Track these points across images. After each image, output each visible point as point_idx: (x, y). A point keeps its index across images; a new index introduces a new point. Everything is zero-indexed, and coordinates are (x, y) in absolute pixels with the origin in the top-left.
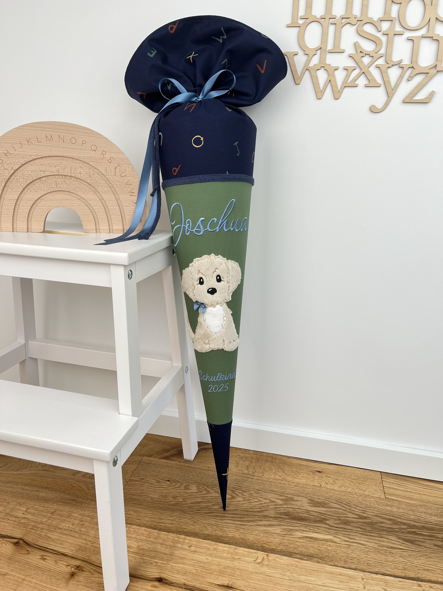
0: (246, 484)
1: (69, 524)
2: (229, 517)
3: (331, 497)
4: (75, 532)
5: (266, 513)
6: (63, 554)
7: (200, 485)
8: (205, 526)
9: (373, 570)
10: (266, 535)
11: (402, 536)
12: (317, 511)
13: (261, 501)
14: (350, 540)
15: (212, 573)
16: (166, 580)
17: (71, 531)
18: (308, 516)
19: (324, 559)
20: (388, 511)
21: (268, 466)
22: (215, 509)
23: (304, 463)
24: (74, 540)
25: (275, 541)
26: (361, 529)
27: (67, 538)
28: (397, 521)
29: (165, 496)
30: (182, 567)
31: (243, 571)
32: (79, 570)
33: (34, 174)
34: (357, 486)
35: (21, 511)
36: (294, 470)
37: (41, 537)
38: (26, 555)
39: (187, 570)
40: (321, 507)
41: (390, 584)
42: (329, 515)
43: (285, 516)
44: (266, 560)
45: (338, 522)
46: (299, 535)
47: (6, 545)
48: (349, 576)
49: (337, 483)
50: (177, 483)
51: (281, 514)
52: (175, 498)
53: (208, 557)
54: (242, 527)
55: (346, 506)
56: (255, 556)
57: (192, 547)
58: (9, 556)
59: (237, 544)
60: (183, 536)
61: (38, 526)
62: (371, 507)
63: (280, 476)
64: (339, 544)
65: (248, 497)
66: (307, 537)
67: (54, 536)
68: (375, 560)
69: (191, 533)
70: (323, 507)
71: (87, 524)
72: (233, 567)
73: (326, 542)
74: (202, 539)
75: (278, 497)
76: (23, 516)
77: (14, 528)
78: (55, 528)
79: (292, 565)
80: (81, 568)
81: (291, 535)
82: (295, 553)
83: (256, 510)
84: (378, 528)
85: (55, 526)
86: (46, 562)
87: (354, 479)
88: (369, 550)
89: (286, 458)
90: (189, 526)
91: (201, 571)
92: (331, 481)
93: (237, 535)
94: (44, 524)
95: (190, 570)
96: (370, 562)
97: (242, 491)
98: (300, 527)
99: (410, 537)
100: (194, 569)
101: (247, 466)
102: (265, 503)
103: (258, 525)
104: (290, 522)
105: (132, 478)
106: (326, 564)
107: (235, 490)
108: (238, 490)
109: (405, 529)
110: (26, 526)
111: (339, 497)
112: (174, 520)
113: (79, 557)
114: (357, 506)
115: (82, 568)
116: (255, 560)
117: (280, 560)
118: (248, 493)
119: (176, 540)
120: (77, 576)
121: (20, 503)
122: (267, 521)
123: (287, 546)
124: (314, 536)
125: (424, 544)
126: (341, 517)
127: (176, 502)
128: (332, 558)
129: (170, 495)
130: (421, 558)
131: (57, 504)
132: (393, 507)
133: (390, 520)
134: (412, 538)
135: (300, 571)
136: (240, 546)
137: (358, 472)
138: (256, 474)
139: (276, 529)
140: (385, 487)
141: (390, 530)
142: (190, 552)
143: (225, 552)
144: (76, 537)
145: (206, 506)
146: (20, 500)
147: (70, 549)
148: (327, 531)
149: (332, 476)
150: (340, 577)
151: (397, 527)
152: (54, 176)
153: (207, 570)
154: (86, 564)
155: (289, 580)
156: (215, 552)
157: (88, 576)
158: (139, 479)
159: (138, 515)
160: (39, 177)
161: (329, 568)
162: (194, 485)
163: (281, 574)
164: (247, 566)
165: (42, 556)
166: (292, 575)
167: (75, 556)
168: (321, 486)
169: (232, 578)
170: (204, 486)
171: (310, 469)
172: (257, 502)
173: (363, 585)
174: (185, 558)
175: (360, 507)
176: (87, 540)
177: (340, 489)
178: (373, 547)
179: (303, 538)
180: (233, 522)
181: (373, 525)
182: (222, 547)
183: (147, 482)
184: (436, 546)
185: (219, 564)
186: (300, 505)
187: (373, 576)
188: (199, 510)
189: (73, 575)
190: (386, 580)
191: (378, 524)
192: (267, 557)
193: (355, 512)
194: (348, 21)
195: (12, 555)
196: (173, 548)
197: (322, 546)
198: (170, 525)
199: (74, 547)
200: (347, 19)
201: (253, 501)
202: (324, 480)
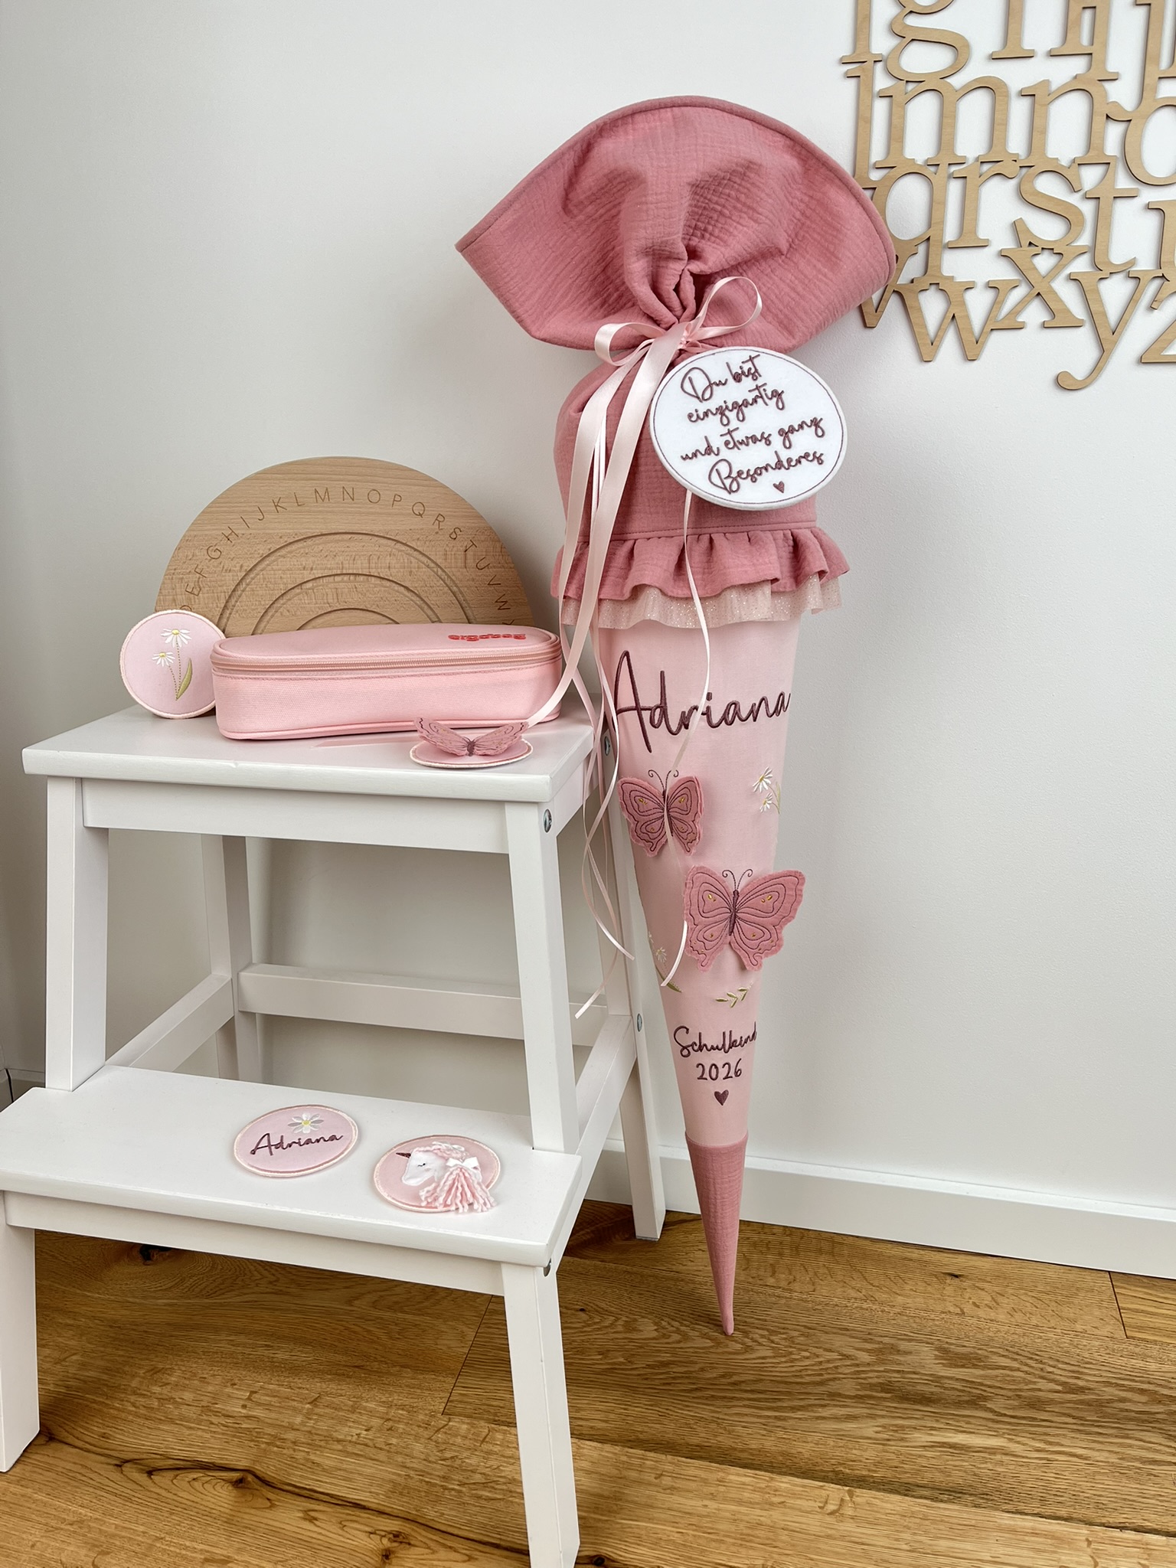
0: (776, 1313)
1: (358, 1428)
2: (744, 1399)
3: (992, 1339)
4: (375, 1447)
5: (834, 1387)
6: (357, 1506)
7: (663, 1320)
8: (690, 1424)
9: (1111, 1520)
10: (841, 1443)
12: (961, 1377)
13: (818, 1356)
14: (1049, 1446)
15: (722, 1541)
16: (613, 1561)
17: (366, 1445)
18: (939, 1390)
19: (991, 1498)
20: (1136, 1371)
21: (825, 1266)
22: (708, 1379)
23: (918, 1255)
24: (377, 1469)
25: (866, 1457)
26: (1074, 1417)
27: (358, 1464)
28: (1159, 1395)
29: (580, 1351)
30: (647, 1527)
31: (796, 1534)
32: (401, 1542)
33: (289, 576)
34: (1053, 1311)
35: (237, 1401)
36: (891, 1272)
37: (295, 1465)
38: (267, 1511)
39: (660, 1536)
40: (970, 1366)
41: (1155, 1553)
42: (990, 1387)
43: (882, 1391)
44: (850, 1505)
45: (1016, 1403)
46: (923, 1440)
47: (214, 1487)
48: (1052, 1536)
49: (1002, 1303)
50: (605, 1317)
51: (872, 1387)
52: (604, 1353)
53: (706, 1502)
54: (779, 1423)
55: (1030, 1362)
56: (822, 1497)
57: (665, 1478)
58: (227, 1514)
59: (775, 1468)
60: (641, 1452)
61: (285, 1437)
62: (1094, 1362)
63: (858, 1290)
64: (1023, 1457)
65: (786, 1347)
66: (943, 1445)
67: (328, 1459)
68: (1115, 1495)
69: (657, 1444)
70: (975, 1366)
71: (401, 1426)
72: (772, 1524)
73: (990, 1454)
74: (687, 1458)
75: (857, 1345)
76: (244, 1412)
77: (226, 1444)
78: (326, 1438)
79: (913, 1516)
80: (404, 1538)
81: (902, 1439)
82: (918, 1486)
83: (808, 1379)
84: (1116, 1414)
85: (325, 1434)
86: (319, 1527)
87: (1044, 1293)
88: (1096, 1469)
89: (872, 1244)
90: (649, 1425)
91: (694, 1536)
92: (988, 1300)
93: (770, 1444)
94: (298, 1430)
95: (669, 1536)
96: (1103, 1500)
98: (922, 1419)
100: (678, 1532)
101: (771, 1264)
102: (828, 1361)
103: (818, 1418)
104: (895, 1408)
106: (996, 1509)
107: (751, 1330)
108: (757, 1328)
110: (256, 1437)
111: (1011, 1339)
112: (612, 1412)
113: (395, 1511)
114: (1058, 1361)
115: (407, 1538)
116: (822, 1505)
117: (884, 1505)
118: (784, 1336)
119: (624, 1462)
120: (397, 1557)
121: (232, 1380)
122: (840, 1406)
123: (896, 1467)
124: (959, 1442)
126: (1020, 1390)
127: (609, 1364)
128: (1009, 1494)
129: (591, 1346)
131: (321, 1378)
132: (1149, 1360)
133: (1142, 1391)
135: (934, 1528)
136: (780, 1473)
137: (1051, 1274)
138: (797, 1286)
139: (864, 1426)
140: (1124, 1309)
141: (1145, 1417)
142: (662, 1491)
143: (747, 1489)
144: (381, 1462)
145: (685, 1373)
146: (231, 1371)
147: (370, 1492)
148: (990, 1427)
149: (987, 1286)
150: (1033, 1539)
151: (1161, 1410)
152: (332, 577)
153: (709, 1533)
154: (415, 1528)
155: (909, 1551)
156: (722, 1489)
157: (422, 1557)
160: (299, 582)
161: (1003, 1519)
162: (646, 1320)
163: (886, 1536)
164: (804, 1520)
165: (305, 1511)
166: (914, 1538)
167: (385, 1508)
168: (964, 1313)
169: (771, 1552)
170: (671, 1321)
171: (931, 1269)
172: (808, 1358)
173: (1092, 1557)
174: (652, 1507)
175: (1067, 1363)
176: (408, 1468)
177: (1012, 1320)
178: (1108, 1462)
179: (932, 1447)
180: (756, 1411)
181: (1103, 1406)
182: (738, 1475)
185: (736, 1518)
186: (916, 1364)
187: (1114, 1534)
188: (669, 1384)
189: (387, 1555)
190: (1147, 1544)
191: (1115, 1405)
192: (851, 1497)
193: (1052, 1376)
194: (997, 168)
195: (232, 1513)
196: (620, 1481)
197: (983, 1466)
198: (604, 1425)
199: (380, 1486)
200: (994, 164)
201: (799, 1357)
202: (967, 1296)
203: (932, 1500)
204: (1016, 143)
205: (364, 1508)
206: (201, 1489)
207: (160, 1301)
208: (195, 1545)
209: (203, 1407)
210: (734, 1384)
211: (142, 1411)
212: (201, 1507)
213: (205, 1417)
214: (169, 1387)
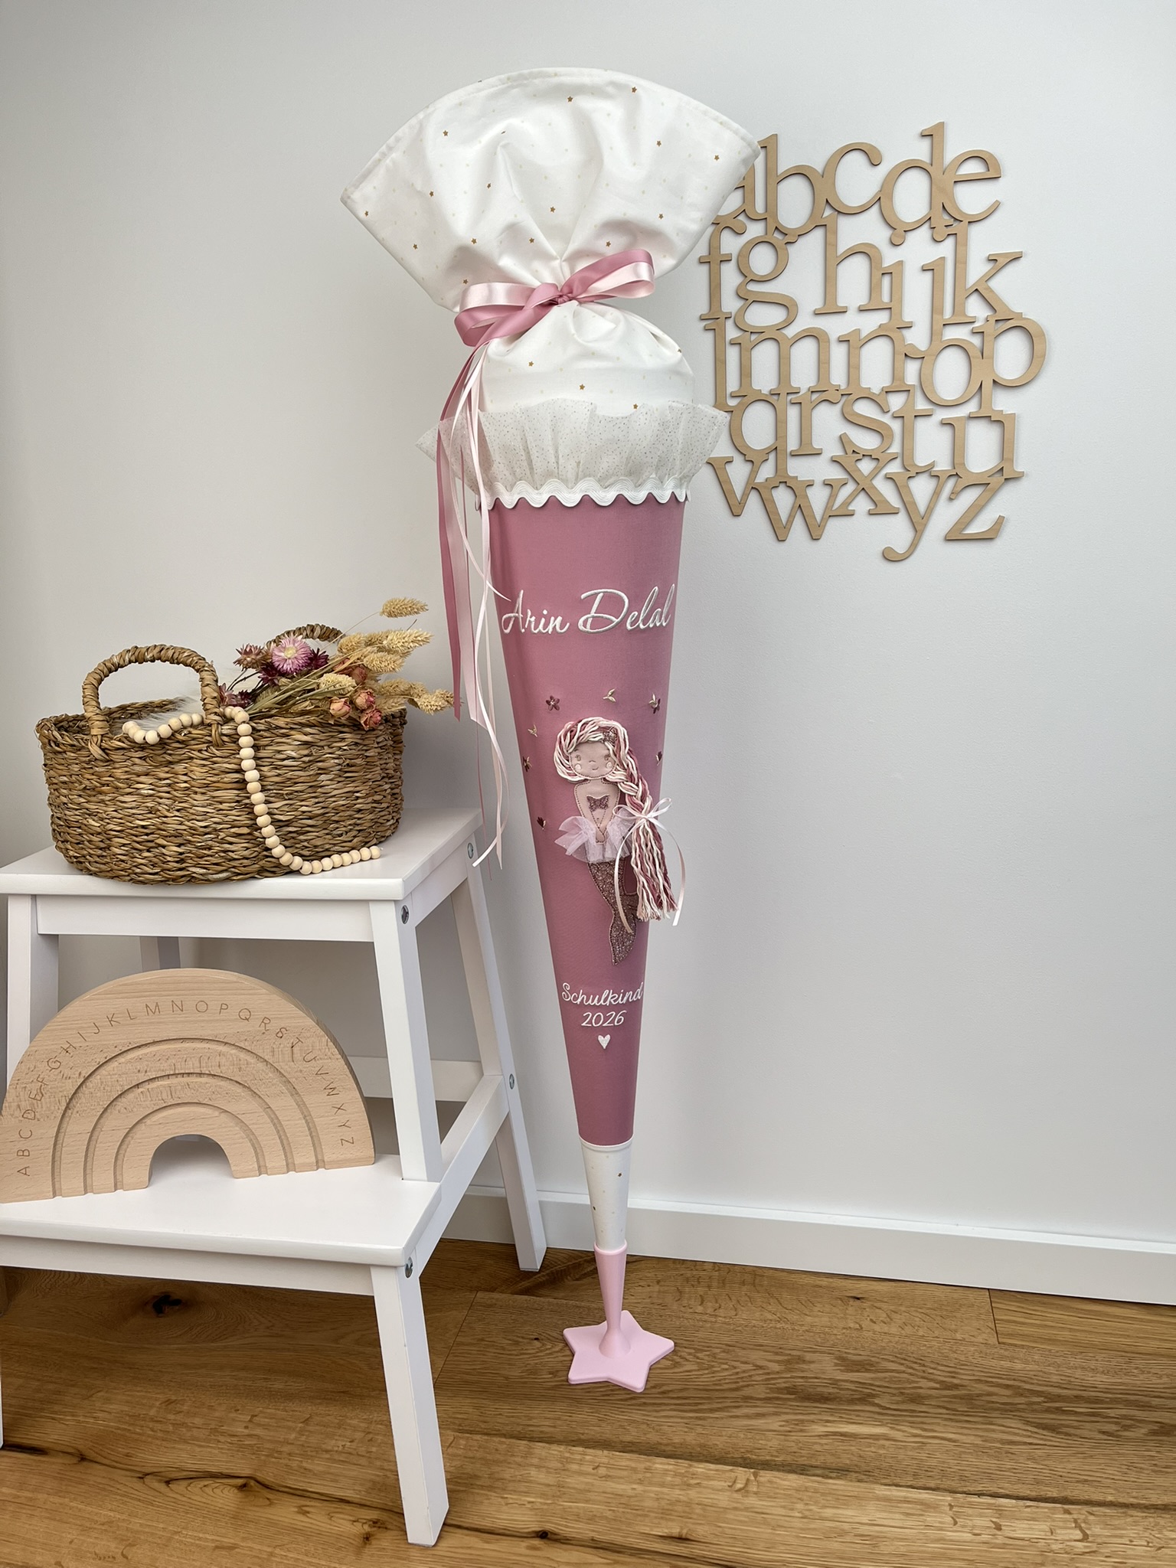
0: (700, 1334)
1: (343, 1441)
2: (671, 1404)
3: (884, 1348)
4: (358, 1455)
5: (747, 1392)
6: (341, 1500)
9: (971, 1489)
10: (749, 1435)
11: (1032, 1418)
12: (855, 1380)
13: (735, 1368)
14: (924, 1432)
15: (646, 1516)
16: (555, 1534)
18: (836, 1391)
19: (874, 1474)
20: (1004, 1370)
21: (746, 1294)
23: (824, 1282)
24: (359, 1472)
25: (770, 1445)
26: (947, 1409)
27: (343, 1468)
28: (1022, 1389)
29: (534, 1372)
30: (584, 1507)
31: (708, 1508)
32: (380, 1528)
34: (937, 1323)
35: (240, 1423)
36: (803, 1298)
37: (292, 1472)
38: (267, 1508)
39: (594, 1513)
40: (863, 1370)
41: (1006, 1512)
42: (880, 1386)
43: (787, 1394)
44: (754, 1483)
45: (900, 1399)
46: (820, 1430)
47: (222, 1491)
48: (923, 1503)
49: (896, 1319)
50: (556, 1343)
51: (780, 1390)
52: (554, 1373)
53: (635, 1486)
54: (700, 1422)
55: (915, 1366)
56: (731, 1478)
57: (600, 1468)
58: (233, 1511)
59: (693, 1456)
60: (581, 1449)
61: (281, 1449)
62: (969, 1364)
63: (773, 1313)
64: (903, 1442)
65: (709, 1362)
66: (835, 1434)
67: (318, 1466)
68: (976, 1470)
69: (596, 1442)
70: (867, 1371)
72: (688, 1501)
73: (875, 1439)
74: (620, 1452)
75: (770, 1358)
76: (246, 1431)
77: (232, 1457)
78: (316, 1449)
79: (806, 1489)
80: (382, 1524)
81: (801, 1431)
82: (812, 1467)
83: (726, 1387)
84: (982, 1405)
85: (315, 1446)
86: (311, 1519)
87: (931, 1309)
88: (963, 1450)
89: (785, 1274)
90: (590, 1428)
91: (623, 1512)
92: (883, 1316)
93: (691, 1438)
94: (293, 1444)
95: (602, 1513)
96: (966, 1474)
97: (694, 1349)
98: (821, 1411)
99: (1048, 1418)
100: (610, 1510)
101: (700, 1296)
102: (744, 1372)
103: (731, 1417)
104: (798, 1406)
105: (459, 1339)
106: (877, 1483)
108: (686, 1348)
109: (1039, 1403)
110: (256, 1451)
111: (899, 1347)
112: (559, 1419)
114: (938, 1364)
115: (384, 1524)
116: (730, 1484)
117: (784, 1483)
118: (708, 1353)
119: (567, 1458)
120: (377, 1540)
121: (236, 1405)
122: (751, 1407)
123: (795, 1453)
124: (849, 1431)
125: (1078, 1432)
126: (904, 1388)
128: (889, 1471)
129: (543, 1368)
130: (1072, 1459)
131: (312, 1402)
132: (1015, 1361)
133: (1007, 1387)
134: (1053, 1421)
135: (823, 1499)
136: (698, 1460)
137: (939, 1293)
138: (721, 1312)
139: (771, 1421)
141: (1008, 1407)
142: (599, 1479)
143: (667, 1474)
144: (364, 1466)
146: (235, 1400)
147: (354, 1490)
148: (874, 1419)
149: (884, 1306)
151: (1023, 1402)
153: (635, 1510)
154: (390, 1516)
155: (802, 1518)
156: (648, 1475)
157: (398, 1538)
158: (474, 1339)
159: (482, 1413)
161: (882, 1491)
163: (784, 1507)
164: (715, 1496)
165: (300, 1507)
166: (807, 1507)
167: (366, 1502)
168: (862, 1328)
169: (687, 1522)
171: (836, 1293)
172: (726, 1369)
173: (952, 1518)
174: (589, 1491)
175: (946, 1366)
177: (903, 1332)
178: (973, 1444)
179: (827, 1435)
181: (974, 1400)
182: (661, 1464)
183: (493, 1346)
184: (1104, 1433)
185: (658, 1497)
186: (818, 1371)
187: (973, 1499)
188: (608, 1395)
189: (367, 1538)
190: (999, 1506)
191: (984, 1398)
192: (755, 1477)
193: (932, 1377)
194: (824, 396)
195: (238, 1510)
196: (563, 1472)
197: (867, 1449)
198: (552, 1429)
199: (361, 1485)
200: (822, 394)
201: (719, 1369)
202: (866, 1314)
203: (823, 1477)
204: (838, 377)
205: (348, 1502)
206: (211, 1493)
207: (172, 1346)
208: (208, 1536)
209: (211, 1429)
210: (663, 1393)
211: (160, 1434)
212: (212, 1507)
213: (213, 1437)
214: (182, 1414)
